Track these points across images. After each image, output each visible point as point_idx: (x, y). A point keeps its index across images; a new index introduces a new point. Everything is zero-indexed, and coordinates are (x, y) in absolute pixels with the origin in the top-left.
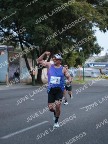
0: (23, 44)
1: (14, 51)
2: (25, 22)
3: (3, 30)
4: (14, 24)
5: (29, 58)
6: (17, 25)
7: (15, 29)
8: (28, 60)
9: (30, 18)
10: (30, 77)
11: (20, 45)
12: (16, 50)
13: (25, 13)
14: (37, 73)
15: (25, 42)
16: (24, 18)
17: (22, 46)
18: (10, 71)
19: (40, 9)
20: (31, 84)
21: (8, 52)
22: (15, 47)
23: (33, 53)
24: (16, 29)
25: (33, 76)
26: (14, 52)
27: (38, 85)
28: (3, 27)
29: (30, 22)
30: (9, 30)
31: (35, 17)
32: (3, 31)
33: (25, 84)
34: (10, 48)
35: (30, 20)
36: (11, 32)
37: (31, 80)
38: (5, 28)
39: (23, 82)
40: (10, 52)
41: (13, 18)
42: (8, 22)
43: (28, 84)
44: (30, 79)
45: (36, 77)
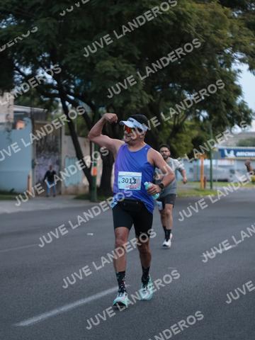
0: (67, 103)
1: (46, 119)
2: (73, 51)
3: (22, 70)
4: (46, 55)
5: (83, 136)
6: (53, 58)
7: (49, 67)
8: (81, 140)
10: (85, 182)
11: (60, 105)
12: (51, 116)
13: (72, 31)
14: (101, 172)
15: (72, 98)
16: (72, 42)
17: (65, 108)
18: (36, 167)
19: (109, 20)
20: (88, 197)
21: (33, 123)
22: (50, 110)
24: (52, 67)
25: (91, 179)
28: (21, 64)
30: (34, 69)
32: (22, 74)
33: (73, 197)
34: (38, 114)
37: (87, 189)
38: (27, 66)
39: (67, 193)
40: (37, 122)
41: (44, 43)
42: (34, 51)
43: (80, 197)
44: (85, 187)
45: (98, 182)
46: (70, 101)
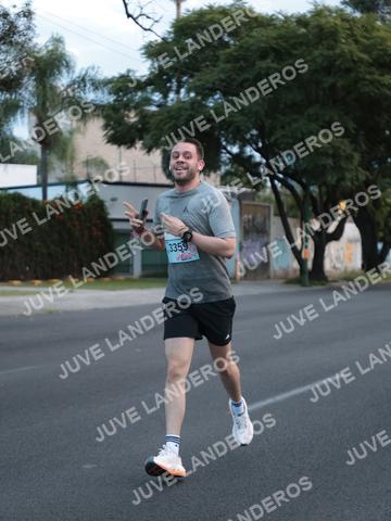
0: (276, 182)
1: (254, 200)
2: (283, 127)
3: (229, 148)
4: (254, 132)
5: (293, 217)
6: (262, 136)
7: (257, 145)
8: (291, 221)
9: (295, 116)
10: (296, 265)
11: (269, 184)
12: (259, 197)
13: (282, 106)
14: (312, 255)
15: (281, 176)
16: (282, 118)
17: (274, 187)
18: (244, 250)
19: (321, 93)
20: (298, 281)
21: (240, 204)
22: (258, 190)
23: (304, 203)
24: (260, 145)
25: (302, 262)
26: (256, 203)
27: (316, 285)
28: (228, 142)
29: (295, 125)
30: (242, 148)
31: (309, 115)
32: (229, 152)
33: (282, 281)
34: (244, 194)
35: (296, 121)
36: (249, 154)
37: (298, 273)
38: (234, 144)
39: (277, 277)
40: (244, 202)
41: (253, 120)
42: (242, 128)
43: (290, 282)
44: (295, 271)
45: (310, 265)
46: (279, 180)
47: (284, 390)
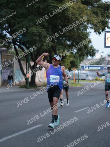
0: (16, 46)
1: (7, 53)
2: (18, 23)
4: (7, 25)
5: (23, 60)
6: (10, 26)
7: (8, 30)
8: (22, 62)
9: (24, 19)
10: (24, 80)
11: (13, 47)
12: (9, 52)
15: (18, 43)
16: (18, 19)
17: (15, 48)
18: (3, 74)
19: (34, 10)
20: (25, 87)
21: (1, 55)
22: (9, 49)
24: (9, 30)
26: (8, 54)
27: (32, 88)
29: (23, 23)
31: (29, 19)
33: (18, 86)
34: (3, 50)
35: (24, 21)
36: (5, 34)
37: (25, 83)
39: (16, 85)
40: (3, 54)
43: (22, 87)
44: (24, 82)
45: (30, 80)
46: (17, 45)
47: (16, 132)
